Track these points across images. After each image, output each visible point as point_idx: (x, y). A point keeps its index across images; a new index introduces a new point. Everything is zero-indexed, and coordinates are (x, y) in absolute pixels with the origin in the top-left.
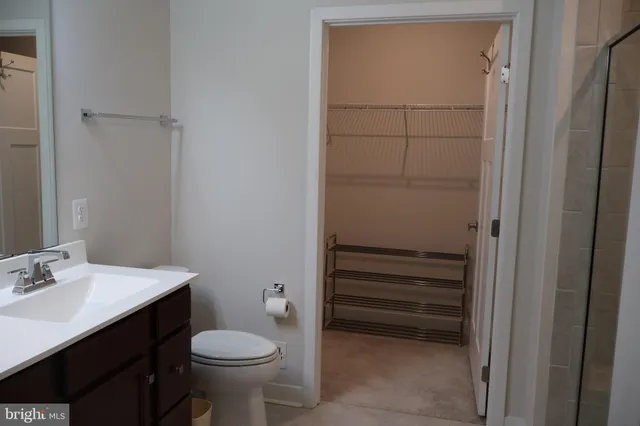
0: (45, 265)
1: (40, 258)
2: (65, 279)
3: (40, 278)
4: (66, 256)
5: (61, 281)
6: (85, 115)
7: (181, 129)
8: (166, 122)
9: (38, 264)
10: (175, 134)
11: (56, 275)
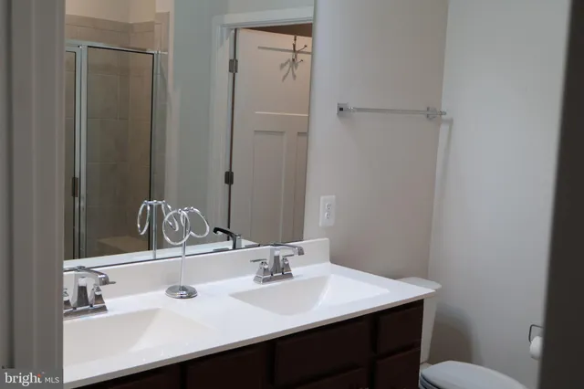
0: (284, 259)
1: (281, 252)
2: (302, 276)
3: (279, 271)
4: (301, 252)
5: (297, 276)
6: (341, 109)
7: (450, 122)
8: (434, 115)
9: (278, 257)
10: (444, 128)
11: (294, 271)
